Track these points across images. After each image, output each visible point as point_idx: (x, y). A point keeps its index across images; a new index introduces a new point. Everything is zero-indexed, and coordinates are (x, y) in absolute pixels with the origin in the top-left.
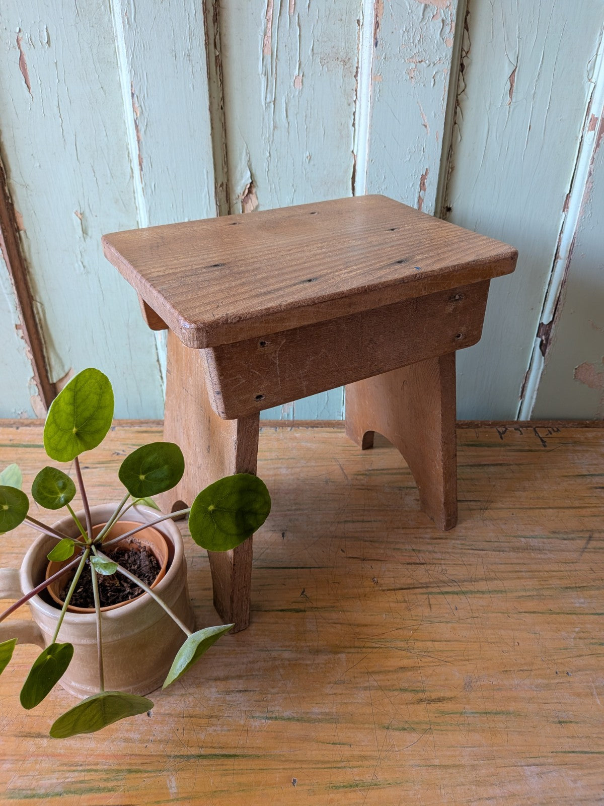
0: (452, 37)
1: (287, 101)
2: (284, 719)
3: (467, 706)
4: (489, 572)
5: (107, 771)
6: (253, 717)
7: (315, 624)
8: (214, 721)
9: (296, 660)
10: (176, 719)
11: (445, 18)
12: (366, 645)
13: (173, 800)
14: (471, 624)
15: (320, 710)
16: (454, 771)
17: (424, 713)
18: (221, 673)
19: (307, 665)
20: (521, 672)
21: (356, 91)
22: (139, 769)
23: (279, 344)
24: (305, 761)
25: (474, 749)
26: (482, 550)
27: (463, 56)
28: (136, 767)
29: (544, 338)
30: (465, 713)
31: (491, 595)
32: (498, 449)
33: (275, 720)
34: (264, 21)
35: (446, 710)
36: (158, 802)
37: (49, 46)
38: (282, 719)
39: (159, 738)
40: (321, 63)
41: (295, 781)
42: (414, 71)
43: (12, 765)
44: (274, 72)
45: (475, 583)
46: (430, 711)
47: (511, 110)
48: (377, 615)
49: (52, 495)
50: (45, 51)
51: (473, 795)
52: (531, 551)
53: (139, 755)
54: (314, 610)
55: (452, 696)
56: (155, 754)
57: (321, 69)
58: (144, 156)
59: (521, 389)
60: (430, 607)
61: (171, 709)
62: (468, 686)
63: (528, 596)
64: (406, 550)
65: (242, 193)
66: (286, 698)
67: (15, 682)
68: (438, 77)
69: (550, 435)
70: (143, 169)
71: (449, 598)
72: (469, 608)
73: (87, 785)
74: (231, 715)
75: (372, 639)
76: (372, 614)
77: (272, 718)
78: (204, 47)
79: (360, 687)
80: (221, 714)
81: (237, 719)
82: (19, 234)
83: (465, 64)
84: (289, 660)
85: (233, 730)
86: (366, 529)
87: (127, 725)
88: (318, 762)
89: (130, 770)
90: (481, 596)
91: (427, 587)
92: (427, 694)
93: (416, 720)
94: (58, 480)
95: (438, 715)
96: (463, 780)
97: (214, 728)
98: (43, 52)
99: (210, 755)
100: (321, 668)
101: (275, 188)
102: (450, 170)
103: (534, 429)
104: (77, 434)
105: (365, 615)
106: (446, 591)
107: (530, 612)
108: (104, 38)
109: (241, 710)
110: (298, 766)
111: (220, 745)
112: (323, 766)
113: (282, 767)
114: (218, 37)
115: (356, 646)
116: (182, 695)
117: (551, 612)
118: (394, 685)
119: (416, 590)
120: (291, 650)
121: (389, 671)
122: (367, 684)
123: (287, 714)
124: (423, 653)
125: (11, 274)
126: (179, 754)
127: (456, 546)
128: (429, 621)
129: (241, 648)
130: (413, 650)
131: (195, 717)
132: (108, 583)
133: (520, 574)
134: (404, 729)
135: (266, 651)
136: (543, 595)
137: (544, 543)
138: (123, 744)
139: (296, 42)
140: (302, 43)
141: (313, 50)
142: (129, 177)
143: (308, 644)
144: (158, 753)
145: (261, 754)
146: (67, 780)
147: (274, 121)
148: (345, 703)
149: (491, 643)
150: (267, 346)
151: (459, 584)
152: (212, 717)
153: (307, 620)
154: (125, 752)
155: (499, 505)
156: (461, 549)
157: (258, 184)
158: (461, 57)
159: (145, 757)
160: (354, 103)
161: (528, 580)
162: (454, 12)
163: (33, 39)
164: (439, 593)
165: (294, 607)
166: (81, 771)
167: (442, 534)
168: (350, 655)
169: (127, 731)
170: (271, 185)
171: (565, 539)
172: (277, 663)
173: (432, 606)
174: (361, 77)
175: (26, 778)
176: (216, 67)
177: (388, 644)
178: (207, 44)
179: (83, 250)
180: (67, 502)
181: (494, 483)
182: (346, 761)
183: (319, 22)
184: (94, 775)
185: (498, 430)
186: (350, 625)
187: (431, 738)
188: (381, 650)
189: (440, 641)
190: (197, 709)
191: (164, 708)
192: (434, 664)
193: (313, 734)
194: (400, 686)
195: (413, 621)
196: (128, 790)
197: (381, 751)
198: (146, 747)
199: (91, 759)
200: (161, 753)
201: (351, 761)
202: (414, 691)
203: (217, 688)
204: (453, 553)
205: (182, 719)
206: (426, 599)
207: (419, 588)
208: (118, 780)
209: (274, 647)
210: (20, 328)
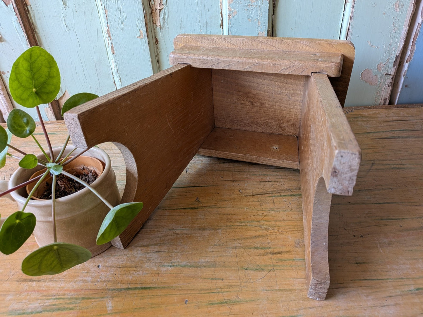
2: (182, 266)
3: (297, 256)
5: (70, 299)
6: (163, 266)
7: (203, 215)
8: (138, 269)
9: (191, 234)
10: (115, 269)
12: (234, 225)
13: (109, 314)
14: (299, 211)
15: (204, 261)
16: (289, 293)
17: (269, 260)
18: (145, 243)
19: (197, 236)
20: (331, 236)
22: (90, 297)
24: (193, 289)
25: (302, 280)
28: (88, 296)
30: (296, 260)
33: (176, 267)
35: (283, 258)
36: (100, 315)
38: (181, 266)
39: (103, 280)
41: (186, 301)
43: (13, 297)
46: (274, 259)
48: (242, 209)
49: (21, 128)
51: (301, 306)
53: (90, 289)
54: (203, 207)
55: (288, 251)
56: (100, 288)
61: (113, 263)
62: (297, 244)
64: (260, 175)
66: (183, 255)
67: (21, 252)
69: (347, 114)
71: (286, 198)
72: (298, 203)
73: (57, 306)
74: (149, 265)
75: (238, 221)
76: (239, 208)
79: (230, 247)
80: (143, 265)
81: (153, 267)
82: (27, 7)
84: (186, 234)
85: (149, 274)
86: (236, 165)
87: (84, 273)
88: (202, 290)
89: (84, 297)
91: (272, 193)
92: (271, 250)
93: (265, 264)
95: (279, 261)
96: (294, 298)
97: (138, 273)
99: (134, 288)
100: (206, 238)
104: (36, 93)
105: (234, 209)
106: (284, 195)
109: (155, 263)
110: (189, 292)
111: (141, 282)
112: (205, 292)
113: (179, 293)
115: (228, 225)
116: (120, 256)
117: (350, 204)
118: (251, 245)
119: (265, 195)
120: (188, 229)
121: (248, 238)
122: (234, 245)
123: (184, 263)
124: (269, 228)
125: (25, 33)
126: (115, 288)
128: (273, 211)
129: (158, 229)
130: (263, 226)
131: (127, 267)
134: (257, 270)
135: (173, 230)
138: (81, 284)
143: (199, 225)
144: (102, 288)
145: (166, 286)
146: (45, 304)
148: (220, 256)
151: (292, 191)
152: (137, 267)
153: (199, 213)
154: (82, 288)
156: (294, 173)
159: (94, 290)
164: (279, 196)
165: (191, 207)
166: (54, 299)
168: (224, 230)
169: (84, 276)
172: (179, 236)
173: (275, 203)
175: (20, 303)
177: (248, 224)
179: (65, 16)
180: (31, 132)
182: (220, 289)
184: (62, 301)
186: (225, 214)
187: (274, 274)
188: (243, 227)
189: (280, 221)
190: (128, 263)
191: (108, 263)
192: (276, 233)
193: (199, 274)
194: (255, 246)
195: (263, 211)
196: (82, 309)
197: (242, 282)
198: (95, 285)
199: (61, 292)
200: (104, 288)
201: (222, 289)
202: (263, 248)
203: (141, 251)
204: (289, 175)
205: (118, 269)
206: (272, 199)
207: (267, 194)
208: (76, 303)
209: (178, 228)
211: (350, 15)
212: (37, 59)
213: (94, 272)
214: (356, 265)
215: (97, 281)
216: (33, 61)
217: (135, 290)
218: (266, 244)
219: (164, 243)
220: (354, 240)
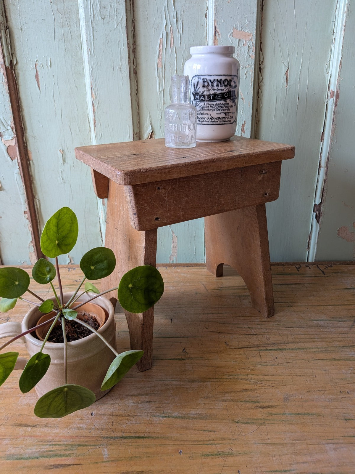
0: (254, 54)
1: (170, 90)
2: (174, 417)
3: (286, 410)
4: (295, 338)
5: (66, 445)
6: (155, 416)
7: (191, 366)
8: (131, 418)
9: (181, 385)
10: (108, 417)
11: (249, 45)
12: (223, 378)
13: (105, 462)
14: (286, 366)
15: (195, 412)
16: (281, 447)
17: (259, 414)
18: (135, 392)
19: (187, 388)
20: (318, 392)
22: (85, 444)
23: (168, 190)
24: (187, 440)
25: (292, 434)
26: (290, 327)
27: (260, 64)
28: (84, 443)
29: (317, 212)
30: (285, 414)
31: (297, 351)
32: (296, 276)
33: (168, 418)
34: (158, 51)
35: (273, 412)
36: (97, 463)
37: (51, 67)
38: (172, 417)
39: (97, 427)
41: (181, 451)
43: (9, 442)
44: (163, 76)
45: (287, 345)
46: (264, 413)
47: (288, 90)
48: (229, 361)
49: (43, 276)
50: (49, 70)
51: (293, 460)
52: (320, 327)
53: (85, 436)
54: (191, 359)
55: (277, 405)
56: (95, 436)
58: (97, 119)
59: (307, 244)
60: (261, 357)
61: (105, 411)
62: (286, 399)
63: (320, 351)
64: (244, 327)
65: (147, 138)
66: (174, 406)
67: (14, 397)
68: (248, 74)
69: (326, 269)
70: (96, 126)
71: (272, 353)
72: (284, 358)
73: (54, 453)
74: (141, 415)
75: (226, 374)
76: (226, 361)
77: (167, 417)
78: (128, 64)
79: (220, 400)
80: (135, 414)
81: (145, 417)
82: (29, 162)
83: (261, 67)
84: (176, 385)
85: (142, 423)
86: (220, 317)
87: (78, 420)
88: (194, 441)
89: (80, 444)
90: (291, 351)
91: (258, 347)
92: (261, 404)
93: (255, 418)
94: (46, 266)
95: (269, 415)
96: (286, 452)
97: (131, 422)
98: (48, 70)
99: (128, 437)
100: (195, 390)
102: (258, 122)
103: (317, 266)
104: (58, 245)
105: (221, 362)
106: (270, 349)
107: (322, 360)
108: (78, 62)
109: (147, 413)
110: (182, 443)
111: (135, 431)
112: (198, 443)
113: (173, 444)
114: (135, 60)
115: (216, 378)
116: (112, 404)
117: (335, 359)
118: (240, 399)
119: (251, 348)
120: (177, 380)
121: (237, 392)
122: (223, 398)
123: (175, 414)
124: (257, 382)
125: (24, 184)
126: (109, 436)
127: (274, 325)
128: (260, 365)
129: (147, 379)
130: (251, 380)
131: (120, 416)
132: (71, 335)
133: (314, 339)
134: (248, 423)
135: (162, 380)
136: (329, 351)
137: (328, 324)
138: (76, 430)
139: (174, 60)
140: (177, 61)
141: (183, 64)
142: (88, 131)
143: (187, 377)
144: (97, 435)
145: (160, 436)
146: (41, 450)
147: (163, 100)
148: (211, 409)
149: (299, 376)
150: (161, 190)
151: (277, 345)
152: (130, 416)
153: (187, 364)
154: (77, 435)
155: (299, 304)
156: (278, 327)
157: (156, 133)
158: (259, 64)
159: (89, 437)
161: (320, 342)
162: (254, 42)
163: (43, 64)
164: (265, 350)
165: (178, 358)
166: (51, 445)
167: (266, 320)
168: (213, 383)
169: (78, 423)
170: (162, 133)
171: (340, 321)
172: (169, 387)
175: (17, 448)
176: (134, 74)
177: (236, 377)
178: (129, 63)
179: (63, 170)
180: (51, 280)
181: (295, 293)
182: (212, 441)
183: (186, 50)
184: (58, 448)
185: (296, 267)
186: (212, 367)
187: (265, 428)
188: (232, 380)
189: (268, 375)
190: (121, 411)
191: (101, 411)
192: (265, 387)
193: (192, 425)
194: (244, 399)
195: (251, 365)
196: (78, 456)
197: (234, 435)
198: (90, 432)
199: (56, 438)
200: (99, 436)
201: (215, 441)
202: (252, 402)
203: (133, 400)
204: (273, 329)
205: (112, 417)
206: (258, 353)
207: (254, 347)
208: (72, 450)
209: (167, 379)
210: (26, 213)
211: (324, 178)
212: (63, 217)
214: (345, 421)
215: (91, 429)
216: (60, 218)
217: (129, 439)
218: (255, 398)
219: (154, 393)
220: (341, 396)
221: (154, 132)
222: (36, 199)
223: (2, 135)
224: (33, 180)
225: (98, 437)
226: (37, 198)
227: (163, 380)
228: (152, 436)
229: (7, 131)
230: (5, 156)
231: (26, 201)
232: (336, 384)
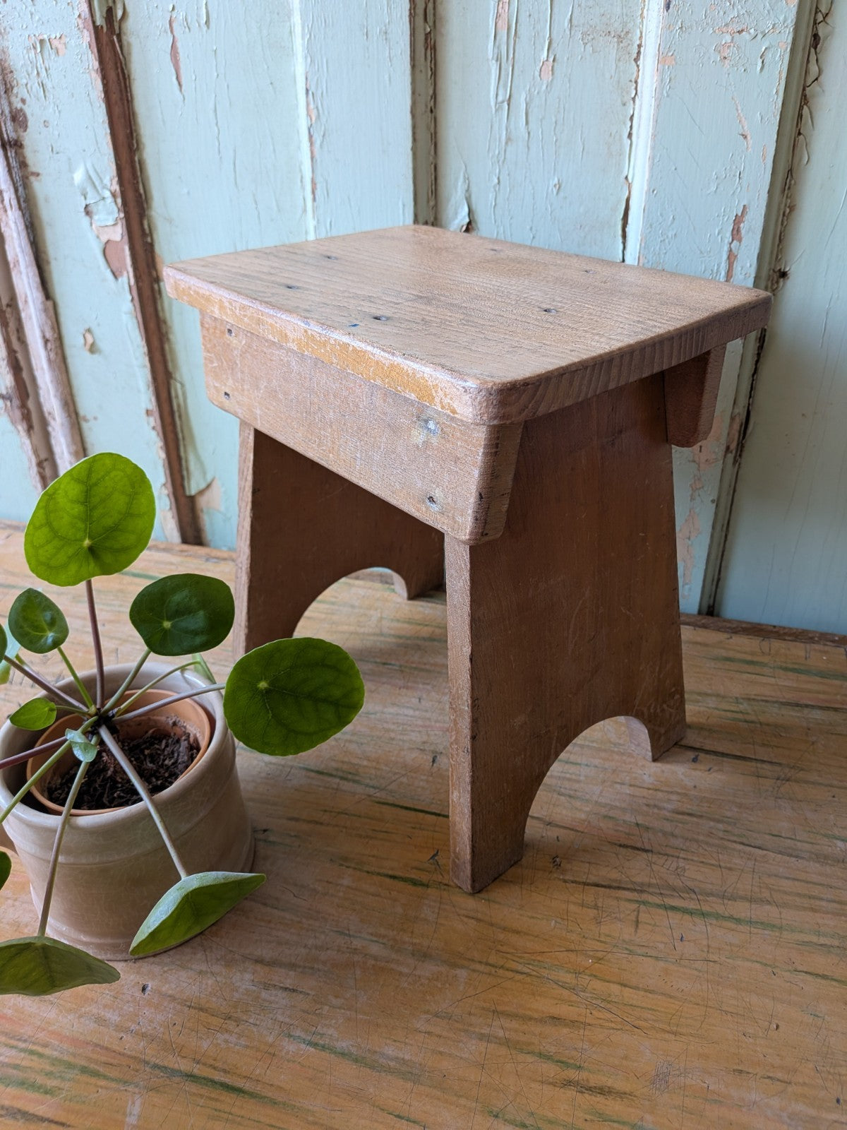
1: (528, 99)
2: (335, 1053)
3: (648, 1117)
4: (760, 887)
5: (54, 1061)
6: (290, 1036)
7: (437, 911)
8: (231, 1025)
9: (387, 962)
10: (179, 1007)
12: (507, 966)
14: (700, 971)
15: (395, 1054)
17: (566, 1107)
18: (266, 952)
19: (401, 974)
20: (767, 1080)
21: (636, 82)
22: (99, 1071)
26: (759, 848)
27: (818, 22)
28: (95, 1067)
30: (642, 1127)
31: (752, 929)
32: (839, 682)
33: (321, 1051)
35: (607, 1113)
37: (208, 28)
38: (332, 1050)
39: (143, 1030)
40: (582, 40)
42: (729, 47)
44: (511, 56)
45: (730, 902)
46: (580, 1105)
48: (543, 919)
49: (36, 632)
50: (203, 36)
53: (107, 1049)
54: (443, 887)
55: (627, 1090)
56: (129, 1053)
57: (582, 50)
58: (319, 180)
60: (637, 926)
61: (178, 989)
62: (661, 1079)
63: (821, 945)
66: (349, 1020)
68: (770, 56)
70: (316, 199)
71: (675, 918)
72: (705, 942)
73: (21, 1074)
74: (258, 1023)
75: (520, 957)
76: (535, 915)
77: (318, 1045)
78: (408, 19)
79: (474, 1032)
80: (245, 1018)
81: (265, 1032)
82: (159, 286)
83: (820, 34)
84: (376, 958)
85: (252, 1048)
86: (568, 776)
87: (108, 997)
89: (85, 1067)
90: (733, 926)
91: (642, 891)
92: (583, 1075)
93: (550, 1115)
94: (44, 610)
95: (592, 1117)
97: (226, 1036)
98: (200, 36)
99: (204, 1078)
100: (421, 985)
101: (504, 232)
102: (788, 210)
104: (91, 549)
105: (521, 915)
106: (673, 904)
107: (817, 975)
108: (278, 14)
109: (275, 1020)
111: (225, 1067)
114: (430, 6)
115: (491, 961)
116: (201, 972)
118: (531, 1044)
119: (621, 892)
120: (384, 944)
121: (531, 1019)
122: (486, 1031)
123: (343, 1045)
124: (598, 1002)
125: (144, 341)
126: (161, 1063)
127: (713, 831)
128: (627, 949)
129: (312, 922)
130: (584, 991)
131: (206, 1011)
132: (121, 778)
133: (818, 903)
135: (346, 934)
138: (93, 1026)
139: (547, 9)
140: (555, 10)
141: (571, 20)
142: (300, 211)
143: (415, 941)
144: (133, 1054)
145: (280, 1099)
147: (507, 130)
148: (441, 1053)
149: (726, 1012)
151: (699, 897)
152: (229, 1018)
153: (426, 902)
154: (89, 1039)
155: (813, 777)
156: (722, 839)
157: (480, 226)
158: (815, 23)
159: (113, 1054)
160: (632, 102)
161: (829, 916)
163: (189, 18)
164: (659, 906)
165: (413, 876)
166: (21, 1050)
168: (475, 975)
169: (105, 1006)
170: (498, 227)
172: (356, 958)
173: (640, 926)
174: (644, 60)
176: (426, 49)
177: (545, 973)
178: (412, 16)
180: (56, 644)
181: (814, 739)
186: (492, 925)
188: (528, 979)
189: (637, 988)
190: (214, 1000)
191: (167, 986)
192: (613, 1025)
193: (371, 1090)
194: (541, 1048)
195: (599, 944)
196: (70, 1100)
198: (121, 1038)
199: (41, 1036)
200: (138, 1055)
202: (562, 1062)
203: (253, 974)
204: (707, 843)
205: (186, 1009)
206: (634, 911)
207: (628, 889)
208: (63, 1078)
209: (360, 932)
210: (152, 415)
212: (103, 477)
213: (128, 1002)
215: (128, 1030)
216: (93, 480)
217: (204, 1084)
218: (574, 1053)
219: (313, 968)
220: (834, 1116)
221: (476, 223)
222: (175, 380)
223: (92, 212)
224: (167, 333)
225: (135, 1058)
226: (178, 378)
227: (350, 936)
228: (263, 1094)
229: (102, 202)
230: (99, 267)
231: (151, 385)
232: (832, 1071)
